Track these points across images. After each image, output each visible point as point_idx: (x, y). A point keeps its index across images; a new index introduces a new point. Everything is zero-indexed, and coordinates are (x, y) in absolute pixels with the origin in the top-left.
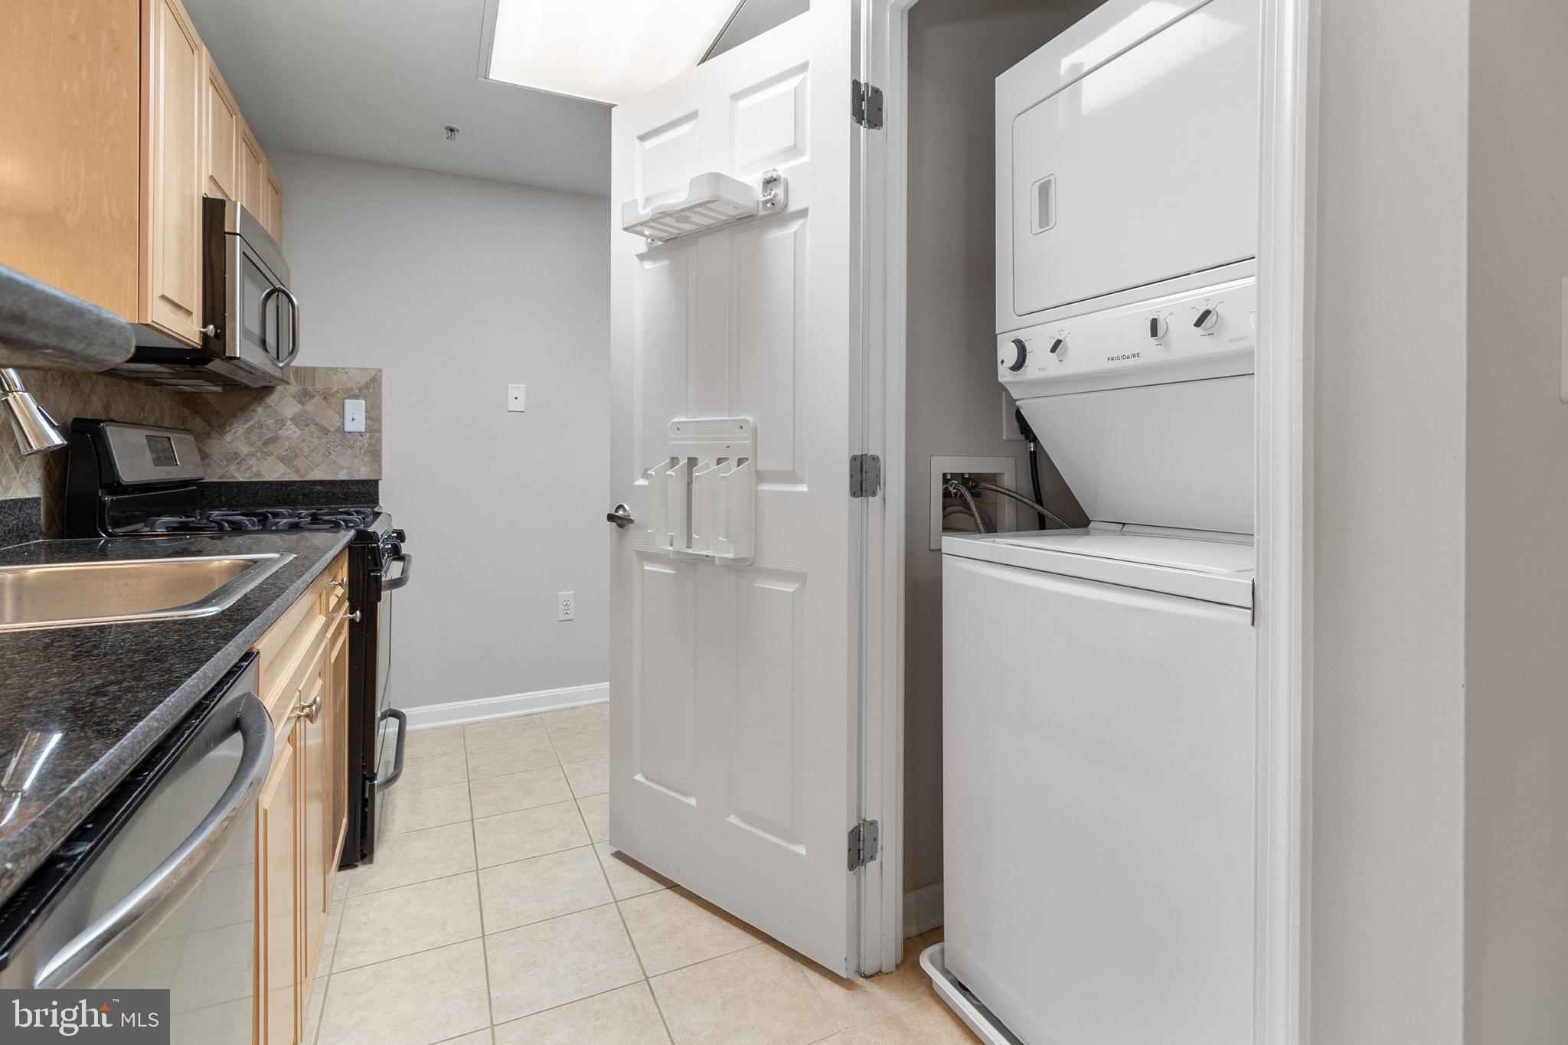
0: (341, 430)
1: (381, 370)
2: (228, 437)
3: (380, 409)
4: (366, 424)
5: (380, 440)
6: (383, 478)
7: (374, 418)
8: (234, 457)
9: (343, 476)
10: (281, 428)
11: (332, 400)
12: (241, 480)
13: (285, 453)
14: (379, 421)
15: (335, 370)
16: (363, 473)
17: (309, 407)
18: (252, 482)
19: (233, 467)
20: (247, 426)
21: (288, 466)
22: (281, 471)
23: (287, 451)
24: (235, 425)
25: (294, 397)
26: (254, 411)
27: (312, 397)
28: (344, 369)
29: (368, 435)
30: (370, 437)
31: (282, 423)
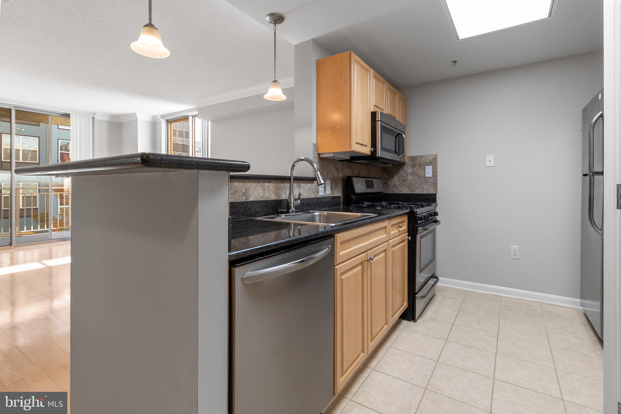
0: (424, 176)
1: (437, 155)
2: (394, 180)
3: (437, 168)
4: (432, 174)
5: (437, 179)
6: (438, 193)
7: (435, 172)
8: (395, 186)
9: (425, 192)
10: (407, 177)
11: (422, 167)
12: (397, 193)
13: (408, 184)
14: (436, 173)
15: (422, 156)
16: (431, 191)
17: (415, 169)
18: (400, 194)
19: (395, 189)
20: (398, 176)
21: (409, 189)
22: (407, 190)
23: (409, 184)
24: (395, 176)
25: (411, 166)
26: (400, 171)
27: (416, 166)
28: (425, 155)
29: (433, 178)
30: (434, 179)
31: (407, 175)
